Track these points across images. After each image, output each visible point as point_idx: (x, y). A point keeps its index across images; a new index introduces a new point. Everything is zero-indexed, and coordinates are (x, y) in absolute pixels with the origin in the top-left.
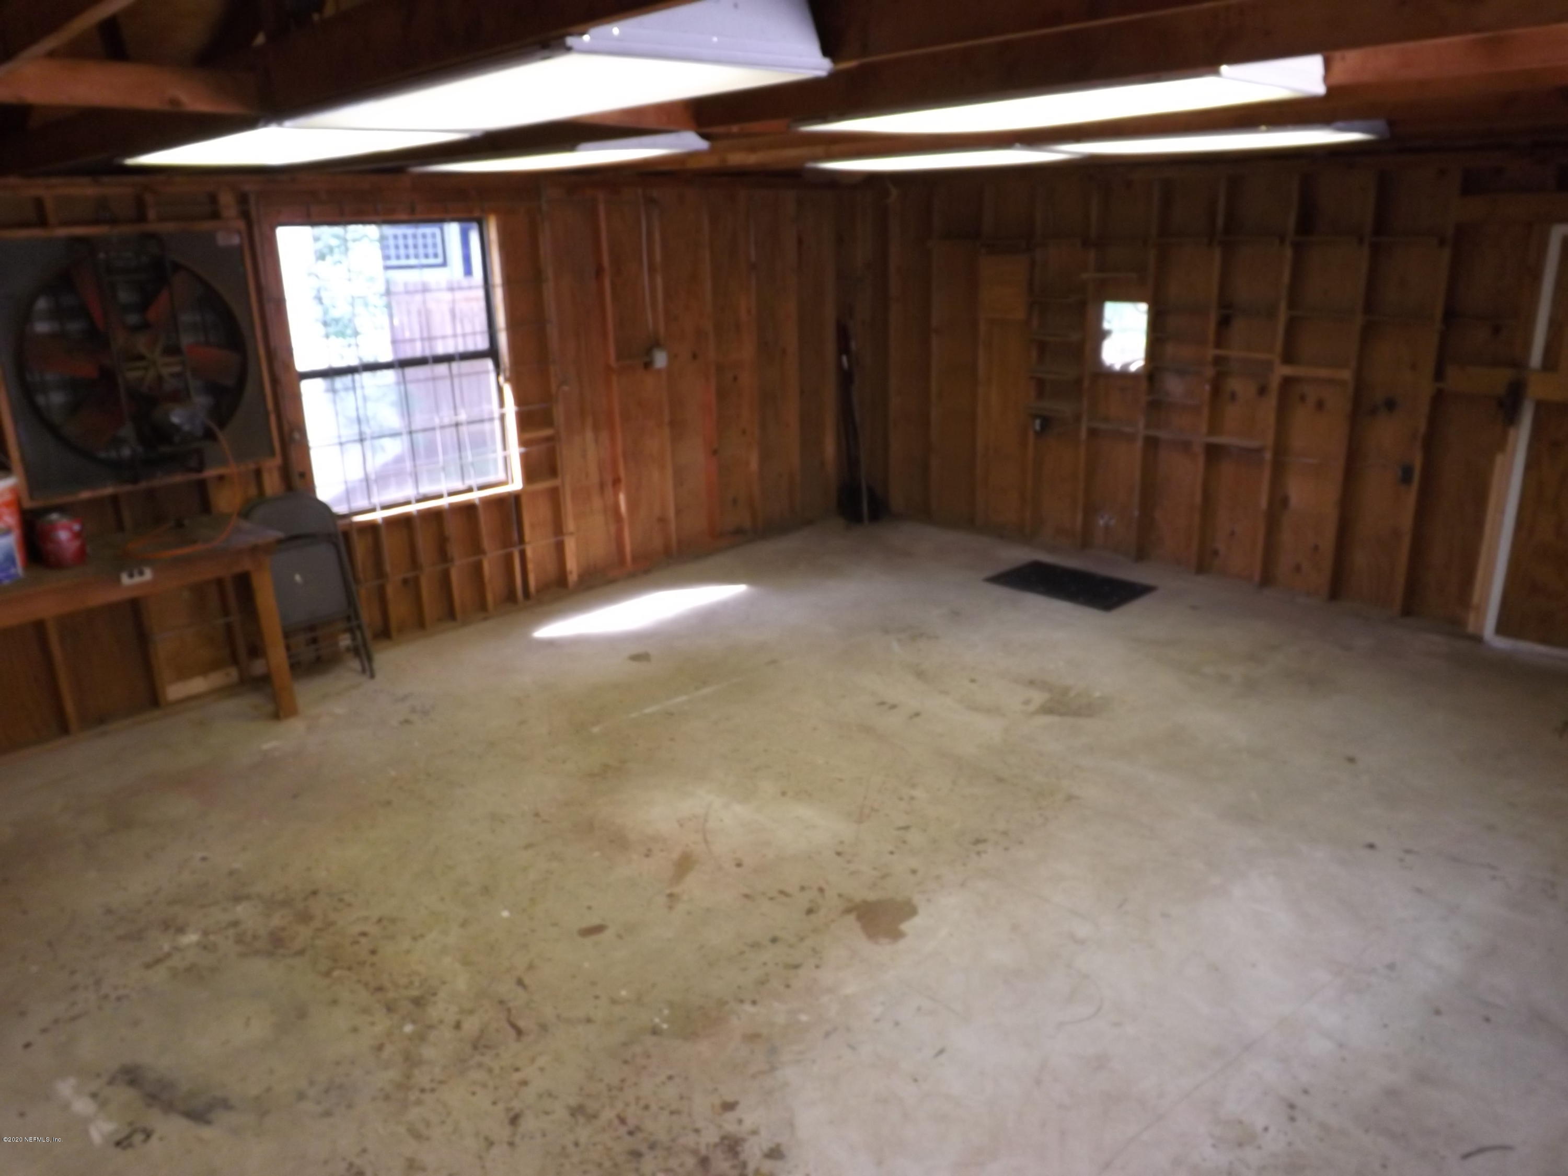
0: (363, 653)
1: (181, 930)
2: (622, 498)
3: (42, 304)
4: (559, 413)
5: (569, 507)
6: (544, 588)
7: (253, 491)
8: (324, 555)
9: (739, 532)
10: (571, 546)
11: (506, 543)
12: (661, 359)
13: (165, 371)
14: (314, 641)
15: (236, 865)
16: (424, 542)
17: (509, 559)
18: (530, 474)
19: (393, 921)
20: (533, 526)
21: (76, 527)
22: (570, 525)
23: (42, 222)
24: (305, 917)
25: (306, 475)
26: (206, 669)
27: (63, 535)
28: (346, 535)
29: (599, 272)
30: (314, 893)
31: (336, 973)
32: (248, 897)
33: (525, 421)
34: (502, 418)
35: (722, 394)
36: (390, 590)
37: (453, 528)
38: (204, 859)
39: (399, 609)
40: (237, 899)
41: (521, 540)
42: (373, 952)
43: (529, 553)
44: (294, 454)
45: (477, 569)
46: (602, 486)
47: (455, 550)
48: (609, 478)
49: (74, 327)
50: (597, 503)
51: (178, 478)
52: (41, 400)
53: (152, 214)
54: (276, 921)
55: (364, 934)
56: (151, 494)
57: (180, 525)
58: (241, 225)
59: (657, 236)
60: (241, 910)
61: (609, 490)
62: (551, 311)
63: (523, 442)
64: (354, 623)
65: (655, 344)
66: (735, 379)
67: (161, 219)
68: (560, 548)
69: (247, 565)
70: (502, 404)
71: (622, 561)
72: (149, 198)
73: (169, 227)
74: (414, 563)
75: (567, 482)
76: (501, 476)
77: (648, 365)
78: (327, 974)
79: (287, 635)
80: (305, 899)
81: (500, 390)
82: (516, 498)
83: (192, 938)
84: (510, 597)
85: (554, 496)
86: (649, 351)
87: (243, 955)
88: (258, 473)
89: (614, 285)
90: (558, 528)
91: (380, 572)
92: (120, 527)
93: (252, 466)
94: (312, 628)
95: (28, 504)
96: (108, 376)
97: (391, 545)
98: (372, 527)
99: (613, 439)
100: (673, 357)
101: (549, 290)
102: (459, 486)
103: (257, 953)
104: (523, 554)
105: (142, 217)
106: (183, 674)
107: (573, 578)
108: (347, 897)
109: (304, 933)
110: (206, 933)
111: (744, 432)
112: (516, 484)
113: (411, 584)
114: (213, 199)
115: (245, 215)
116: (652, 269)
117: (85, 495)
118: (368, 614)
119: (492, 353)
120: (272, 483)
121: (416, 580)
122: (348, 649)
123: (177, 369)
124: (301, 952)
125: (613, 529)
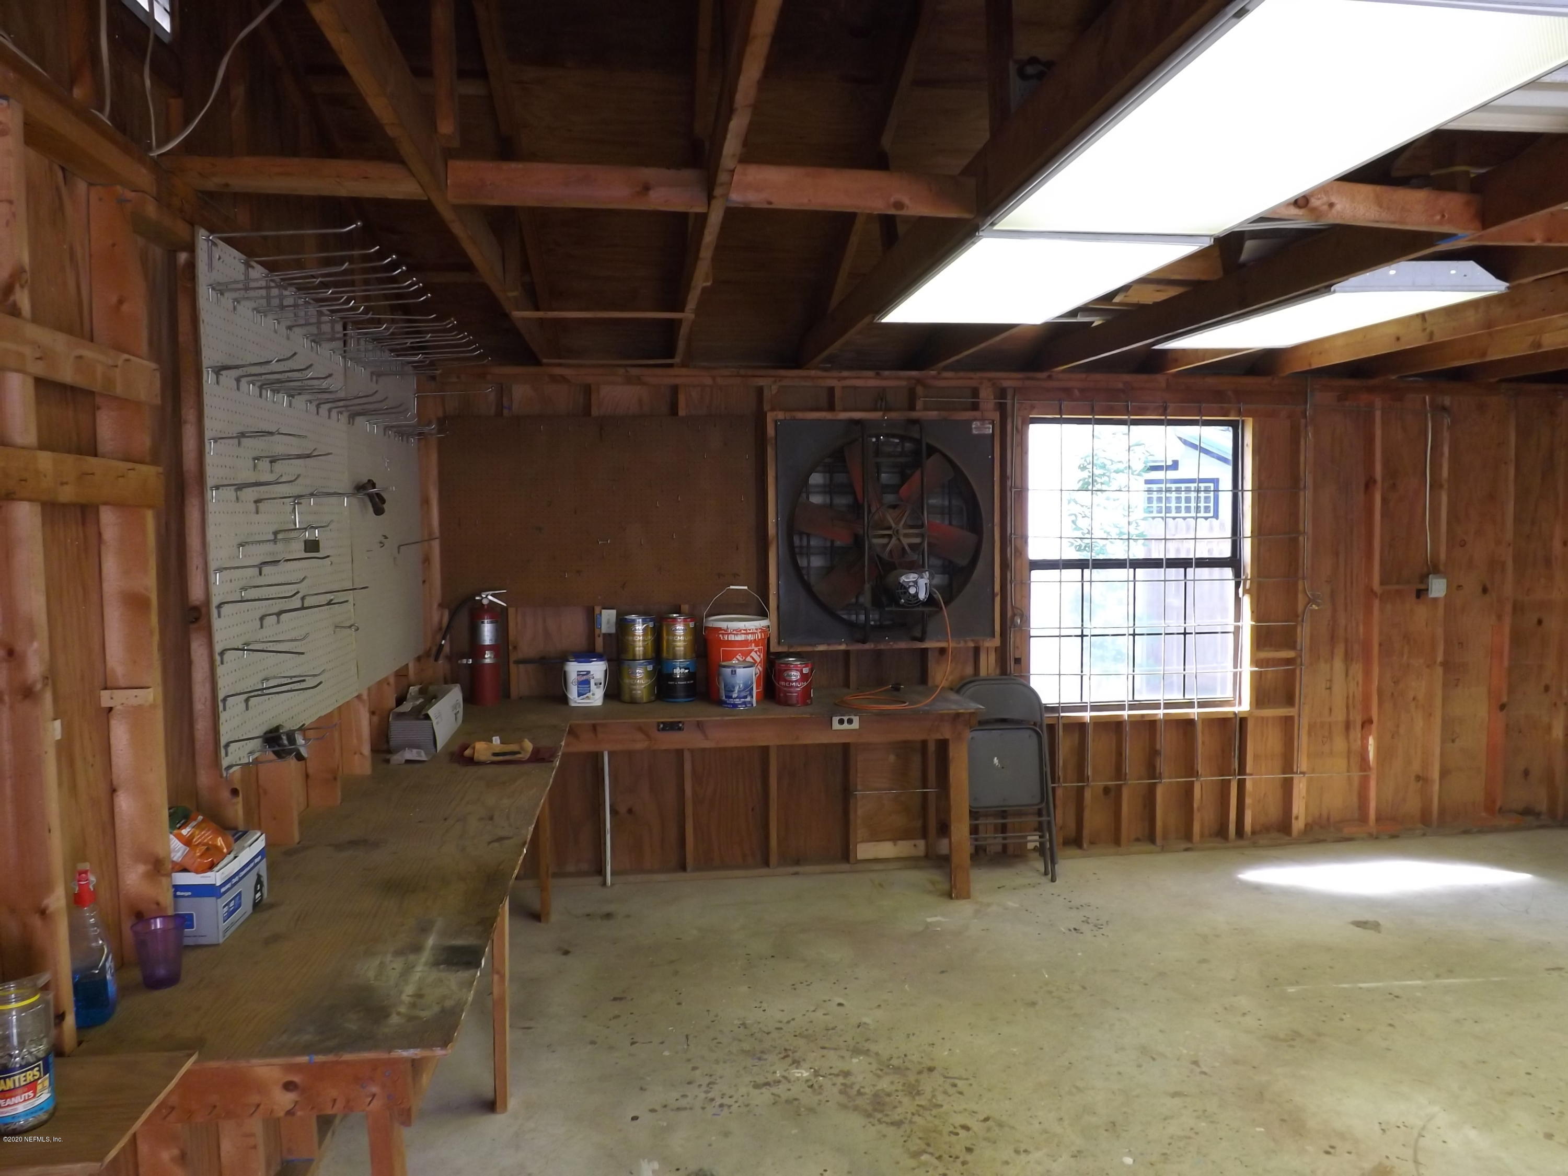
0: (1048, 855)
1: (796, 1063)
2: (1371, 741)
3: (816, 479)
4: (1304, 634)
5: (1303, 741)
6: (1262, 830)
7: (969, 670)
8: (1026, 742)
9: (1527, 812)
10: (1300, 787)
11: (1224, 770)
12: (1438, 588)
13: (906, 541)
14: (1003, 829)
15: (865, 1020)
16: (1132, 751)
17: (1225, 785)
18: (1261, 697)
19: (1001, 1125)
20: (1256, 757)
21: (806, 671)
22: (1303, 762)
23: (831, 408)
24: (913, 1091)
25: (1022, 662)
26: (897, 836)
27: (795, 675)
28: (1051, 728)
29: (1369, 484)
30: (931, 1070)
31: (924, 1157)
32: (867, 1052)
33: (1262, 639)
34: (1237, 631)
35: (1518, 639)
36: (1088, 794)
37: (1167, 743)
38: (840, 1005)
39: (1094, 819)
40: (856, 1051)
41: (1242, 770)
42: (969, 1150)
43: (1249, 785)
44: (1012, 637)
45: (1188, 790)
46: (1348, 726)
47: (1164, 765)
48: (1358, 718)
49: (842, 501)
50: (1339, 744)
51: (902, 645)
52: (803, 562)
53: (919, 404)
54: (884, 1084)
55: (966, 1128)
56: (878, 655)
57: (896, 688)
58: (996, 416)
59: (1446, 450)
60: (856, 1064)
61: (1356, 733)
62: (1307, 525)
63: (1255, 662)
64: (1044, 819)
65: (1435, 569)
66: (1540, 622)
67: (926, 409)
68: (1287, 786)
69: (946, 732)
70: (1238, 616)
71: (1363, 818)
72: (920, 390)
73: (933, 415)
74: (1119, 773)
75: (1305, 713)
76: (1228, 694)
77: (1421, 593)
78: (916, 1155)
79: (974, 814)
80: (920, 1072)
81: (1238, 600)
82: (1243, 721)
83: (803, 1073)
84: (1221, 832)
85: (1288, 724)
86: (1424, 578)
87: (844, 1107)
88: (977, 651)
89: (1384, 500)
90: (1288, 765)
91: (1081, 775)
92: (847, 685)
93: (971, 645)
94: (1003, 814)
95: (774, 648)
96: (858, 541)
97: (1096, 747)
98: (1081, 726)
99: (1367, 673)
100: (1454, 588)
101: (1306, 498)
102: (1177, 696)
103: (856, 1108)
104: (1241, 785)
105: (912, 408)
106: (875, 836)
107: (1298, 825)
108: (960, 1083)
109: (907, 1105)
110: (816, 1074)
111: (1547, 689)
112: (1245, 706)
113: (1112, 794)
114: (975, 393)
115: (1002, 408)
116: (1436, 485)
117: (822, 648)
118: (1062, 817)
119: (1233, 562)
120: (988, 664)
121: (1119, 788)
122: (1035, 849)
123: (917, 540)
124: (898, 1124)
125: (1356, 775)
